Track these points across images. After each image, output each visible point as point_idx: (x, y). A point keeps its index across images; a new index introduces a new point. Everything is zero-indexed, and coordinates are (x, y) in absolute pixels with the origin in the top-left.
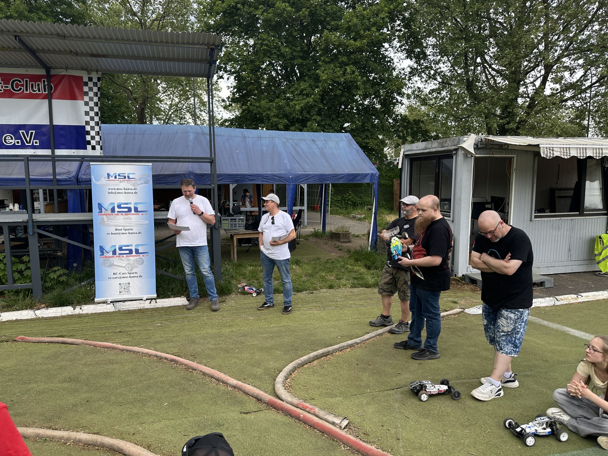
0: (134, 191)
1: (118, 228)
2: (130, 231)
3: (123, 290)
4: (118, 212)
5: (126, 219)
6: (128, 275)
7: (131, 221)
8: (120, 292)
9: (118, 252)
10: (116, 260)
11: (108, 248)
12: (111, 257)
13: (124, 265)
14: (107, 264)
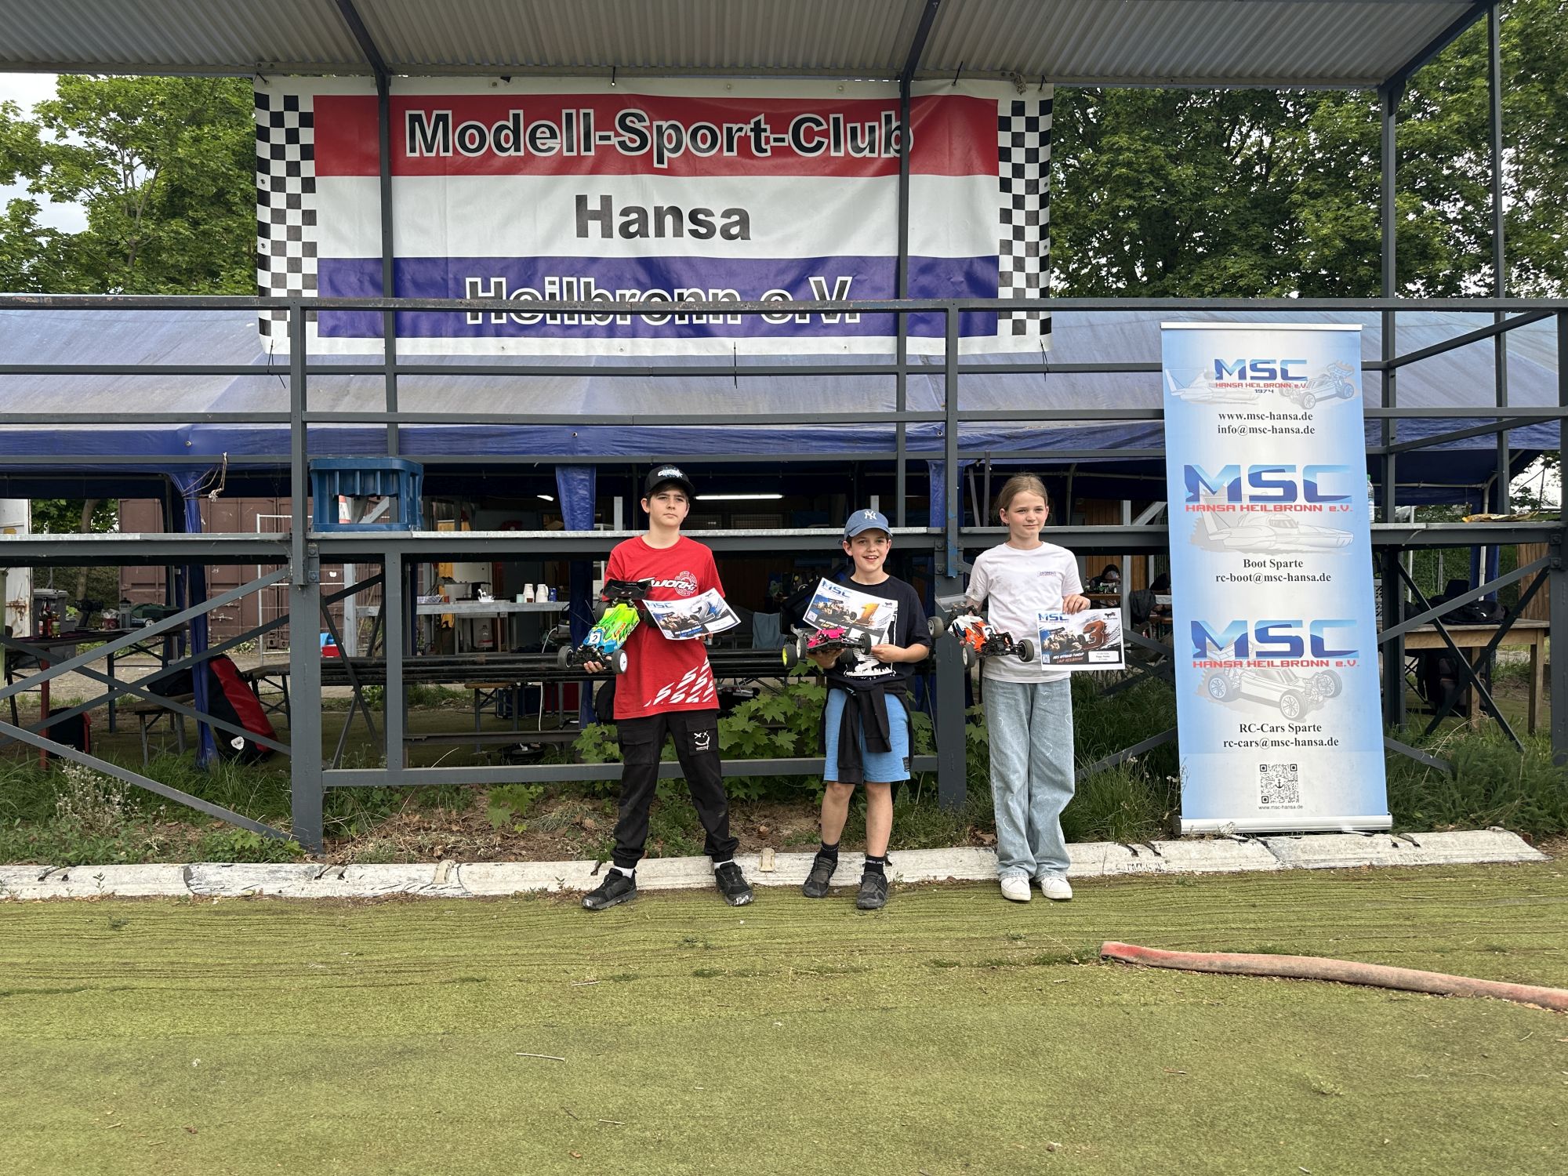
0: (1301, 425)
1: (1254, 558)
2: (1294, 571)
3: (1272, 790)
4: (1253, 498)
5: (1278, 524)
6: (1290, 736)
7: (1295, 531)
8: (1265, 800)
9: (1254, 645)
10: (1247, 678)
11: (1219, 630)
12: (1229, 664)
13: (1276, 696)
14: (1219, 690)
